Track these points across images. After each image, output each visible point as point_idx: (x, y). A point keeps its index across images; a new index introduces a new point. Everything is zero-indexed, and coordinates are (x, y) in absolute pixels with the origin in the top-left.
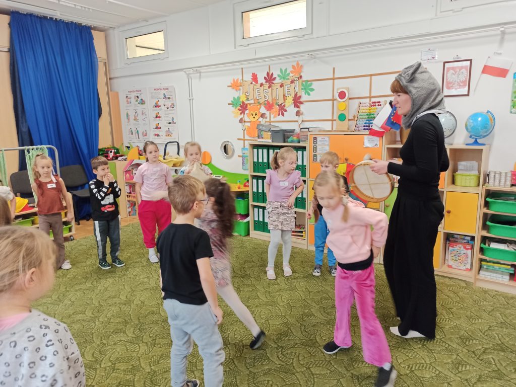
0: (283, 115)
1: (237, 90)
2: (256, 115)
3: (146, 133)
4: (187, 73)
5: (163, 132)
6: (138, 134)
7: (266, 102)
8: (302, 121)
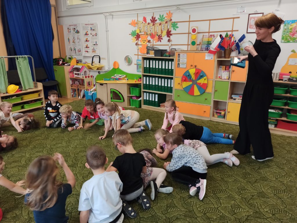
0: (160, 41)
1: (134, 27)
2: (145, 41)
3: (80, 50)
4: (105, 15)
5: (90, 50)
6: (75, 51)
7: (151, 34)
8: (171, 45)
